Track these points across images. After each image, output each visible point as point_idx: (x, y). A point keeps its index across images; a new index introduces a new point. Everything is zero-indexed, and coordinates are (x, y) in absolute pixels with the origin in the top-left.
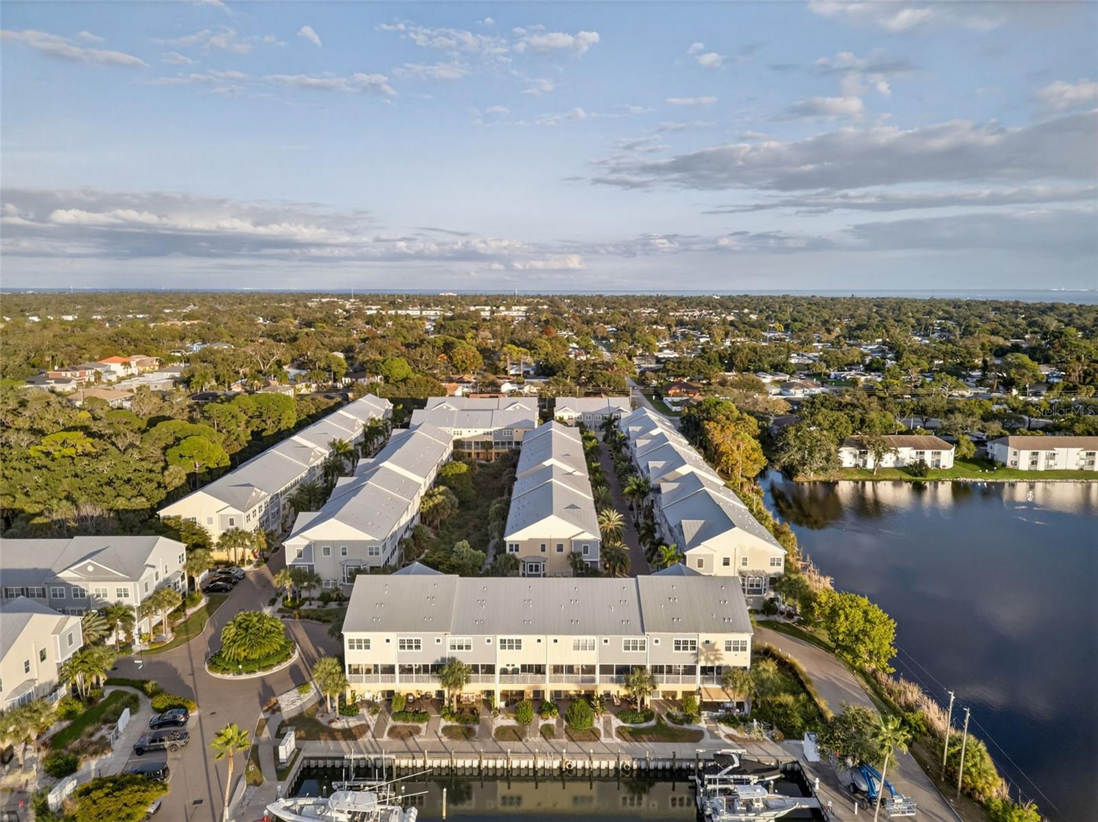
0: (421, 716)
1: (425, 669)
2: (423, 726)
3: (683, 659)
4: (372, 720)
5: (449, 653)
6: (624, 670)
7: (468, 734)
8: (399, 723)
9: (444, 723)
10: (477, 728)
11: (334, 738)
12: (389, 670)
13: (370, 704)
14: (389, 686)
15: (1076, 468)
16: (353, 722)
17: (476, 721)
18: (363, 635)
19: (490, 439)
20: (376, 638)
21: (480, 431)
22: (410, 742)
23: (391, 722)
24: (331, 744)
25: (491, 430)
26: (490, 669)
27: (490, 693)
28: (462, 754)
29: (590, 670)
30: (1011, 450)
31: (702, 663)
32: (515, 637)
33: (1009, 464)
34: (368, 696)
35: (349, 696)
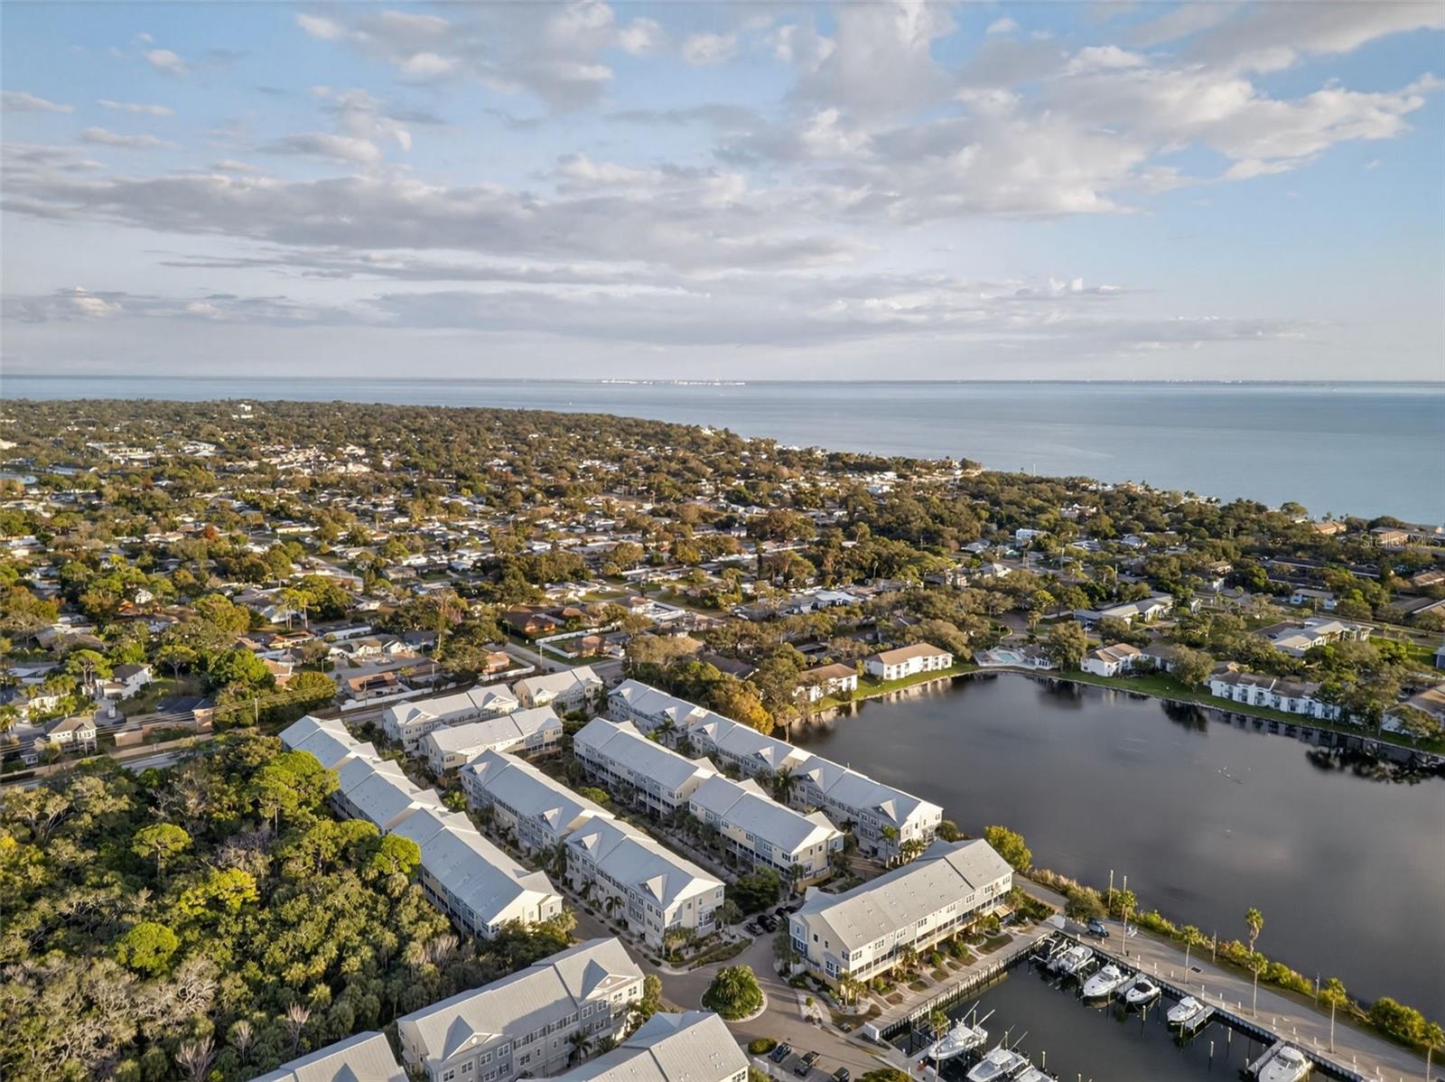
0: (892, 987)
1: (884, 958)
2: (898, 992)
3: (988, 898)
4: (871, 1001)
5: (896, 942)
6: (965, 916)
7: (923, 985)
8: (887, 996)
10: (921, 981)
11: (871, 1018)
12: (869, 966)
14: (869, 977)
15: (919, 671)
16: (866, 1008)
18: (858, 950)
19: (523, 746)
20: (864, 949)
22: (905, 1002)
23: (882, 998)
24: (875, 1022)
25: (523, 738)
26: (913, 943)
28: (934, 996)
29: (953, 922)
30: (886, 666)
31: (995, 896)
33: (885, 677)
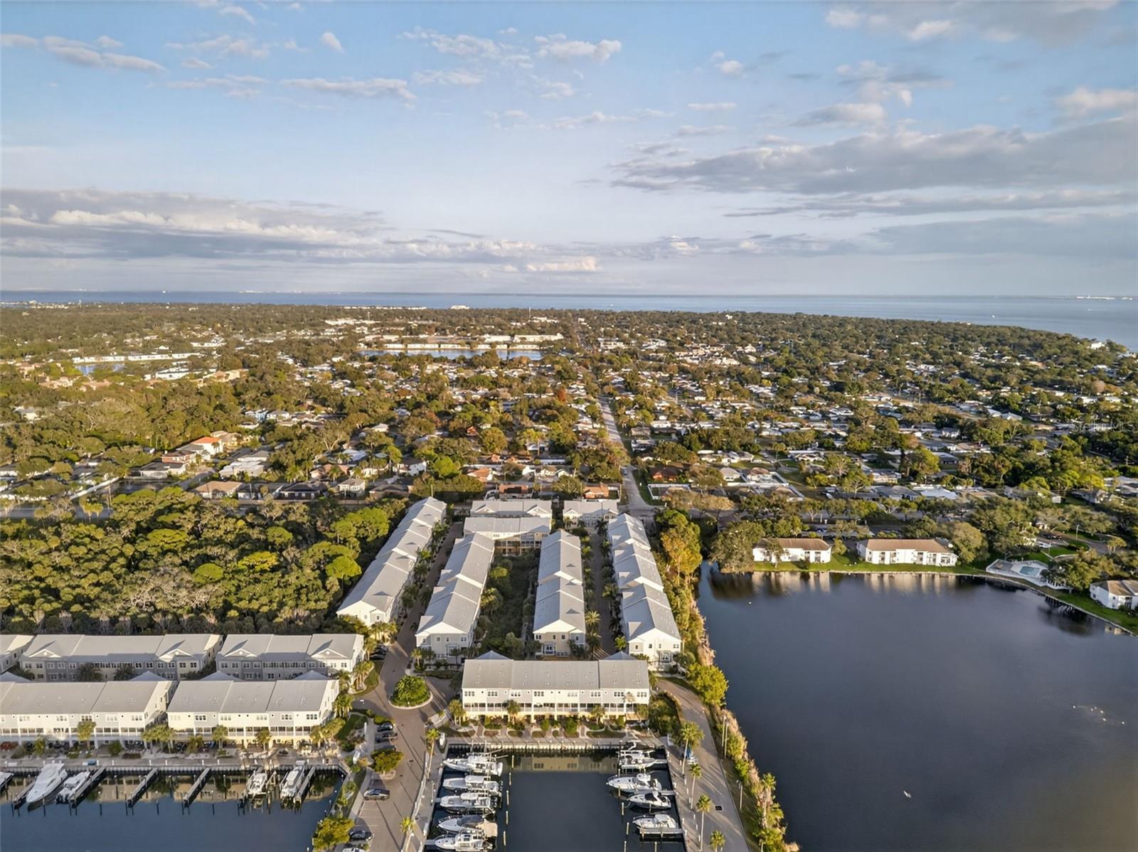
0: (498, 727)
1: (499, 705)
2: (499, 731)
3: (618, 700)
4: (476, 728)
5: (510, 698)
6: (591, 706)
7: (520, 735)
8: (488, 730)
9: (508, 730)
10: (524, 732)
11: (460, 736)
12: (483, 705)
13: (474, 721)
14: (483, 713)
15: (912, 562)
16: (467, 730)
17: (523, 729)
18: (471, 690)
19: (518, 539)
20: (477, 691)
21: (512, 534)
22: (494, 737)
23: (484, 730)
24: (460, 739)
25: (520, 533)
26: (529, 705)
27: (529, 716)
28: (517, 743)
29: (575, 705)
31: (627, 702)
32: (541, 691)
33: (866, 559)
34: (472, 718)
35: (464, 718)
